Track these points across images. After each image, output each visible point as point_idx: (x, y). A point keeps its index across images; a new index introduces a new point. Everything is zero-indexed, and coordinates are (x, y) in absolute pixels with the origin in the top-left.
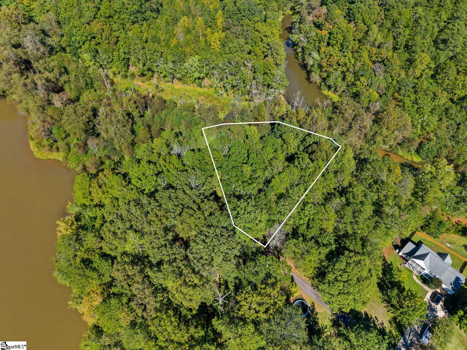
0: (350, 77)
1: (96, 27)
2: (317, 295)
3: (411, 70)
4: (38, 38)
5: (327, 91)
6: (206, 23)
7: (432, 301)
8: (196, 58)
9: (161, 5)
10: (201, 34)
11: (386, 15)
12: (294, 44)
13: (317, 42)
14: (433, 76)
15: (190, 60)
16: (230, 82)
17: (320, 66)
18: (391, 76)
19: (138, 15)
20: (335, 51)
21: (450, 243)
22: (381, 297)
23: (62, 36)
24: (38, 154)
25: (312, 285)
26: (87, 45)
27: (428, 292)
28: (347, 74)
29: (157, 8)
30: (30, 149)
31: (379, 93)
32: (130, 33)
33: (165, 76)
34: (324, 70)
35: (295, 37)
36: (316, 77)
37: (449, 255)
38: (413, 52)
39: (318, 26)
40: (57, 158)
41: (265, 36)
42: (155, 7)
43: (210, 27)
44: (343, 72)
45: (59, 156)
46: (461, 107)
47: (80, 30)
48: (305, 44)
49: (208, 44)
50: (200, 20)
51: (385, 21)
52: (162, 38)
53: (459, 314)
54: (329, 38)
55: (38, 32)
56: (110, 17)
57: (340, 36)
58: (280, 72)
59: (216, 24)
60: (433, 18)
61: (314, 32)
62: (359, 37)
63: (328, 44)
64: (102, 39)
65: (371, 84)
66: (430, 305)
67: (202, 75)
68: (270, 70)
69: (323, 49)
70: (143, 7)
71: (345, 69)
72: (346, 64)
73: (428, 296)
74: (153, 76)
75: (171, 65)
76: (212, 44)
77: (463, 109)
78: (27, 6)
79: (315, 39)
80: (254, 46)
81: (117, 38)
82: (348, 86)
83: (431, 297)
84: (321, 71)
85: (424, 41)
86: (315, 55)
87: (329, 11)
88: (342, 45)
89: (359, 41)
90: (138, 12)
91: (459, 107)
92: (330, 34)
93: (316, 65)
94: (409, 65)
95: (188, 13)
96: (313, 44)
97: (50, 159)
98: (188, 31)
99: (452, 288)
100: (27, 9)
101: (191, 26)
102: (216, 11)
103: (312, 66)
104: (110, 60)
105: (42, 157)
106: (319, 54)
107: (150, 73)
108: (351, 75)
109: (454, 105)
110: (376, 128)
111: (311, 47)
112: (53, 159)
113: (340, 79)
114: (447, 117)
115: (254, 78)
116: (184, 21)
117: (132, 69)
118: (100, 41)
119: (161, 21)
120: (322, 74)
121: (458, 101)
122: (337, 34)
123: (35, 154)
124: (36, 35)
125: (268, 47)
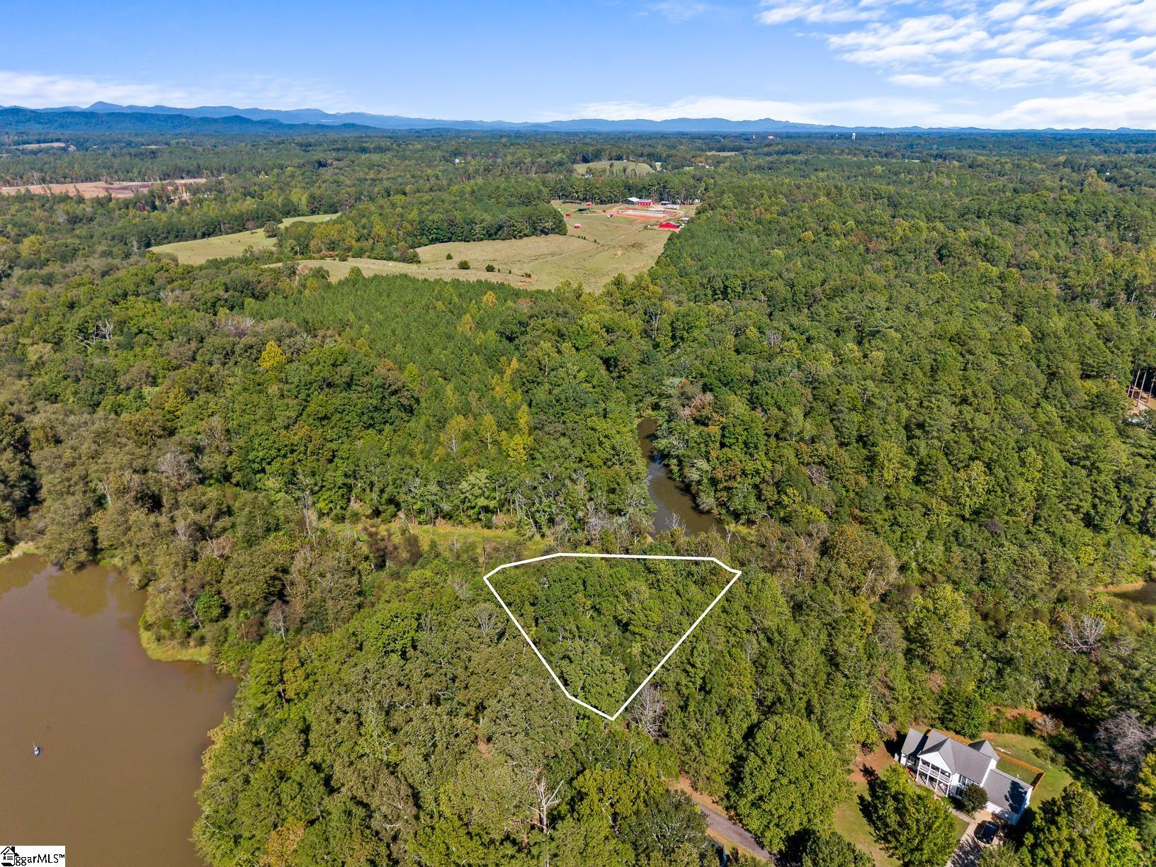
0: (769, 492)
1: (298, 434)
2: (740, 835)
3: (876, 472)
4: (183, 458)
5: (733, 525)
6: (499, 424)
7: (978, 838)
8: (484, 473)
9: (418, 401)
10: (490, 440)
11: (814, 395)
12: (664, 456)
13: (702, 445)
14: (917, 481)
15: (471, 478)
16: (546, 509)
17: (714, 482)
18: (844, 487)
19: (376, 415)
20: (736, 453)
21: (1005, 747)
22: (873, 832)
23: (230, 453)
24: (156, 651)
25: (731, 818)
26: (276, 465)
27: (968, 824)
28: (763, 486)
29: (410, 406)
30: (141, 645)
31: (826, 513)
32: (359, 443)
33: (421, 511)
34: (721, 486)
35: (662, 444)
36: (708, 500)
37: (987, 742)
38: (873, 446)
39: (701, 422)
40: (196, 658)
41: (606, 437)
42: (406, 402)
43: (506, 430)
44: (756, 486)
45: (202, 654)
46: (980, 526)
47: (267, 439)
48: (681, 452)
49: (503, 455)
50: (489, 420)
51: (814, 404)
52: (417, 451)
53: (1026, 842)
54: (723, 436)
55: (185, 449)
56: (326, 417)
57: (739, 429)
58: (638, 491)
59: (517, 425)
60: (895, 394)
61: (694, 432)
62: (773, 431)
63: (723, 445)
64: (305, 454)
65: (809, 498)
66: (977, 846)
67: (492, 504)
68: (618, 484)
69: (713, 454)
70: (386, 402)
71: (757, 480)
72: (758, 472)
73: (971, 830)
74: (395, 515)
75: (434, 488)
76: (511, 453)
77: (983, 528)
78: (169, 412)
79: (698, 440)
80: (588, 452)
81: (333, 452)
82: (769, 508)
83: (976, 833)
84: (716, 491)
85: (887, 427)
86: (702, 464)
87: (716, 397)
88: (745, 443)
89: (777, 436)
90: (376, 409)
91: (975, 526)
92: (723, 429)
93: (705, 481)
94: (871, 466)
95: (465, 410)
96: (696, 450)
97: (182, 661)
98: (466, 437)
99: (1010, 805)
100: (168, 416)
101: (471, 430)
102: (518, 407)
103: (699, 483)
104: (317, 488)
105: (164, 657)
106: (708, 461)
107: (392, 508)
108: (770, 488)
109: (967, 525)
110: (826, 563)
111: (693, 453)
112: (187, 661)
113: (753, 499)
114: (960, 545)
115: (591, 499)
116: (458, 423)
117: (355, 506)
118: (301, 456)
119: (416, 425)
120: (719, 494)
121: (972, 517)
122: (734, 426)
123: (149, 653)
124: (182, 453)
125: (612, 452)
